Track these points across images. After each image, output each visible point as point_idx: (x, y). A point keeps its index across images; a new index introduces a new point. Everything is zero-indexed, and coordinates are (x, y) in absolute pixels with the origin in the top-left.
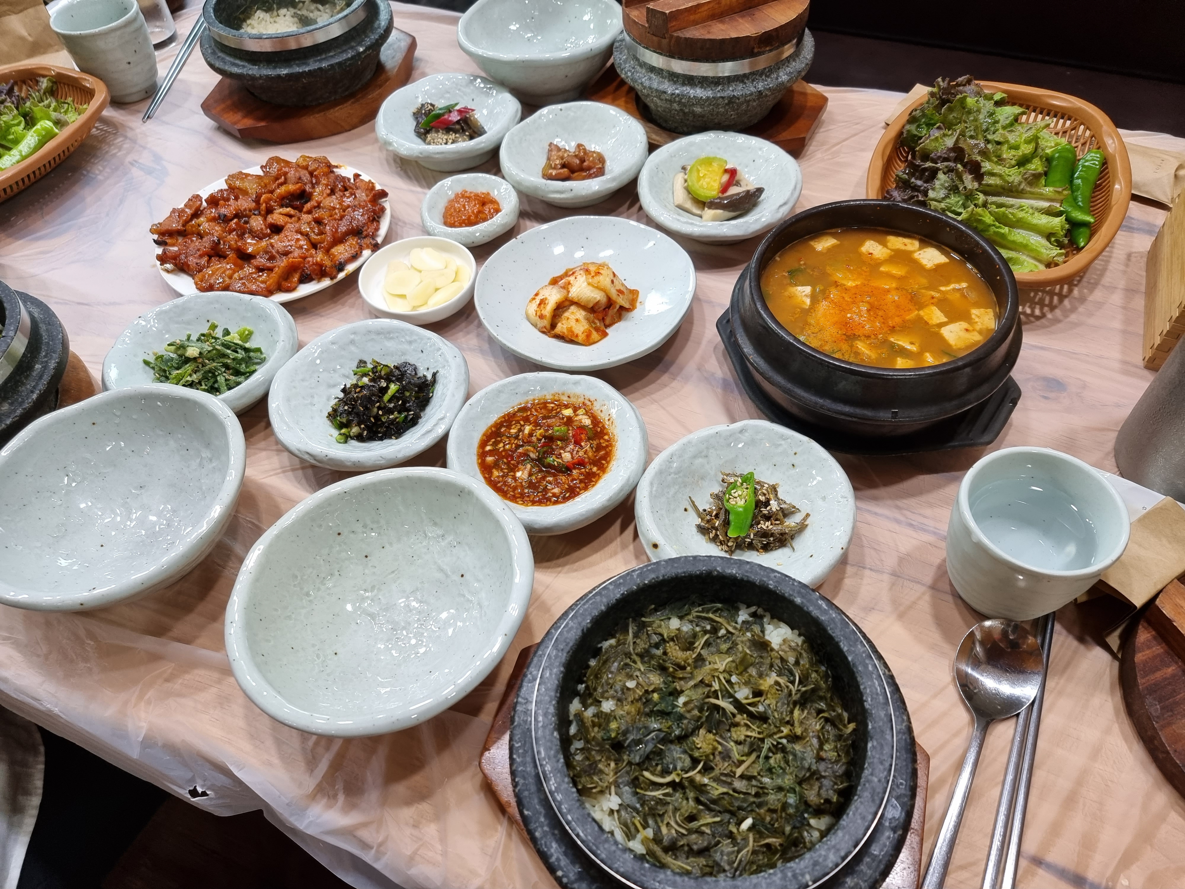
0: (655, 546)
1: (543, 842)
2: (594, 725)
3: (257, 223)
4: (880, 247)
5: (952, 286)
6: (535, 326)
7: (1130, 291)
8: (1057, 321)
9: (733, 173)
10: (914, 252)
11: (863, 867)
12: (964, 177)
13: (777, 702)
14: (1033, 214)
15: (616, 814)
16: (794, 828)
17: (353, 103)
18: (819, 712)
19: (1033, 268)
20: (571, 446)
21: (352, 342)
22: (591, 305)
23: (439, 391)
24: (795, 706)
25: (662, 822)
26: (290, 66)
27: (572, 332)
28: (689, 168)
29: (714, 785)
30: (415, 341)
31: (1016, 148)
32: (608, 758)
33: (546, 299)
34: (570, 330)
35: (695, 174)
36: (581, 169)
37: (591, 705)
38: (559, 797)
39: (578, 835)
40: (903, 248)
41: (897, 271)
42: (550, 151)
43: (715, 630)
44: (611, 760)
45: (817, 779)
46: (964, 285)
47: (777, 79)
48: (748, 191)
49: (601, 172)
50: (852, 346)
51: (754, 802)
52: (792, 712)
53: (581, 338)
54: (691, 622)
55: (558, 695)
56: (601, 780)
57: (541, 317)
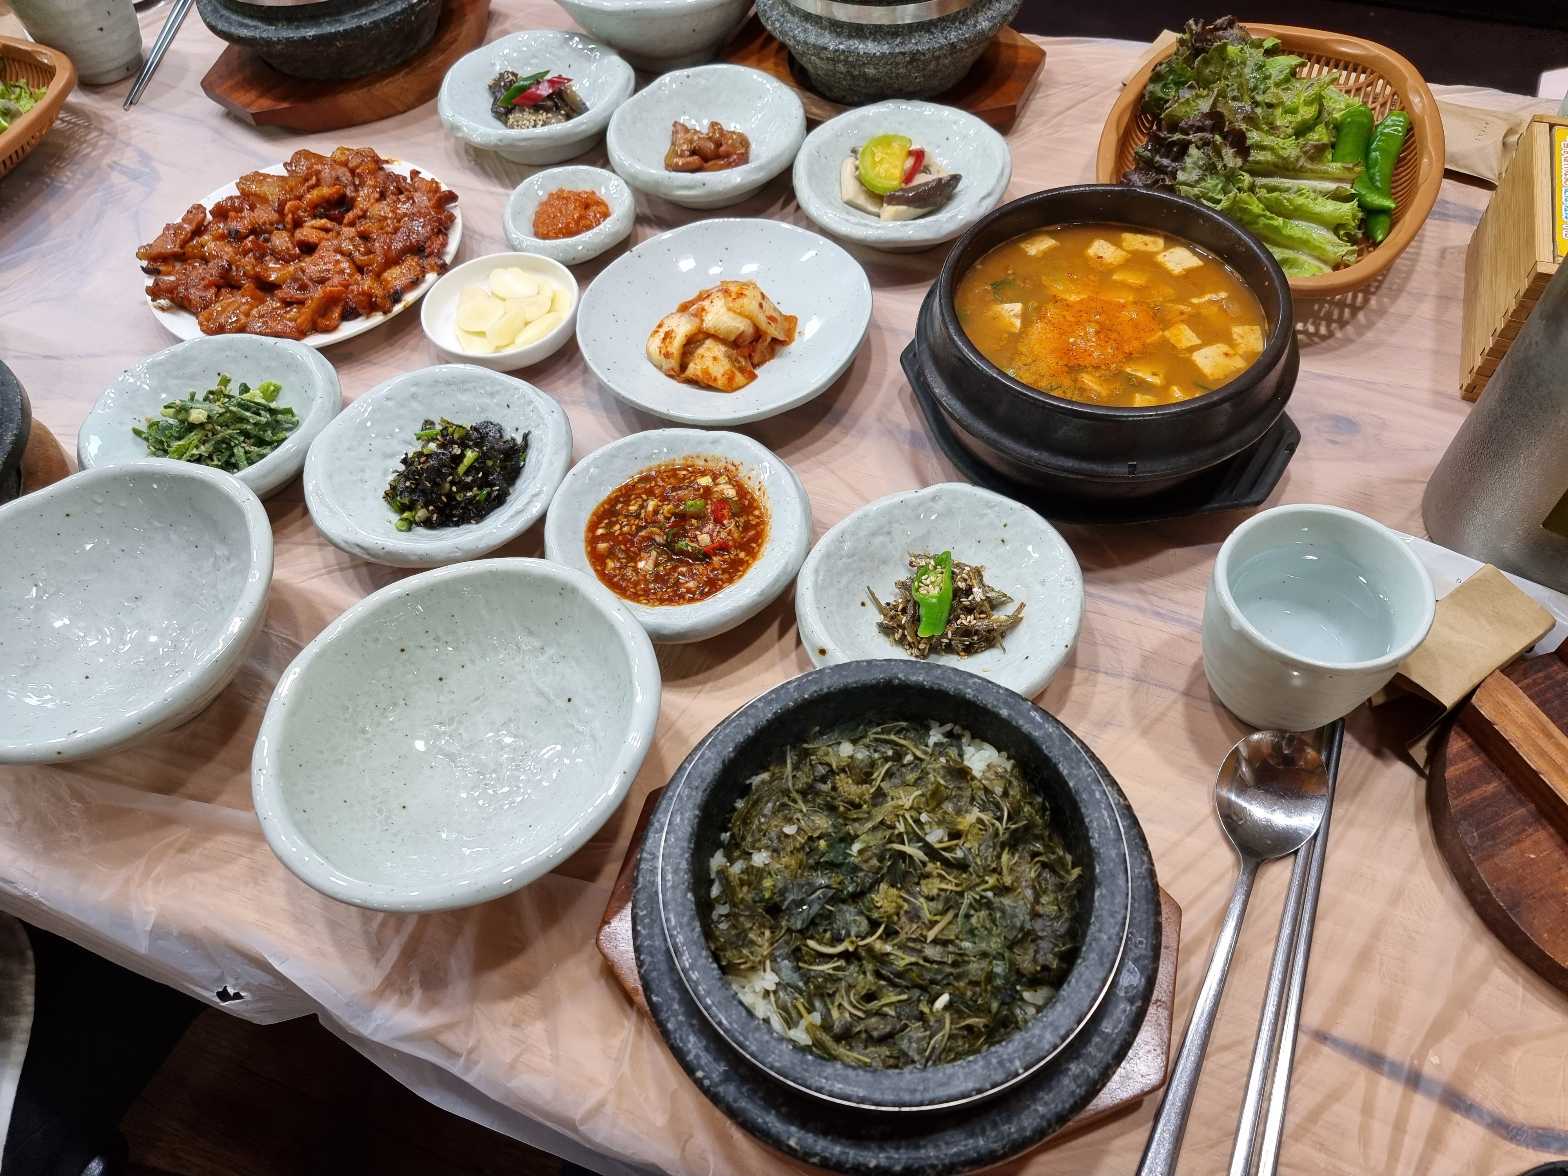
0: (823, 652)
1: (677, 1035)
2: (742, 883)
3: (280, 240)
4: (1112, 248)
5: (1207, 297)
6: (659, 368)
7: (1444, 299)
8: (1349, 341)
9: (919, 155)
10: (1158, 253)
11: (1091, 1049)
12: (1223, 152)
13: (980, 845)
14: (1316, 199)
15: (772, 995)
16: (1003, 1003)
17: (407, 74)
18: (1034, 855)
19: (1315, 270)
20: (710, 526)
21: (414, 396)
22: (732, 338)
23: (532, 457)
24: (1003, 849)
25: (833, 1003)
26: (318, 25)
27: (709, 374)
28: (861, 150)
29: (899, 953)
30: (498, 392)
31: (1294, 111)
32: (762, 926)
33: (672, 331)
34: (706, 372)
35: (868, 159)
36: (717, 156)
37: (739, 858)
38: (695, 976)
39: (720, 1023)
40: (1143, 248)
41: (1134, 279)
42: (675, 133)
43: (898, 757)
44: (765, 927)
45: (1033, 941)
46: (1223, 295)
47: (975, 26)
48: (940, 180)
49: (744, 159)
50: (1075, 381)
51: (951, 974)
52: (999, 857)
53: (721, 382)
54: (867, 746)
55: (692, 846)
56: (752, 953)
57: (667, 355)
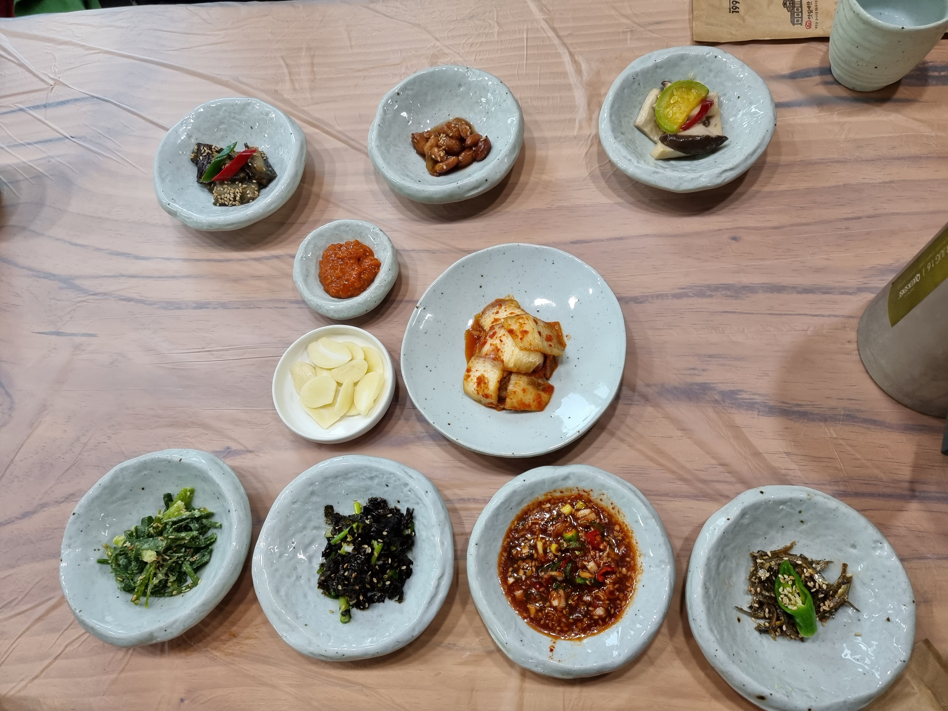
21: (312, 493)
22: (531, 370)
27: (522, 401)
33: (482, 377)
53: (534, 405)
57: (486, 396)
